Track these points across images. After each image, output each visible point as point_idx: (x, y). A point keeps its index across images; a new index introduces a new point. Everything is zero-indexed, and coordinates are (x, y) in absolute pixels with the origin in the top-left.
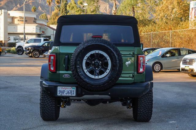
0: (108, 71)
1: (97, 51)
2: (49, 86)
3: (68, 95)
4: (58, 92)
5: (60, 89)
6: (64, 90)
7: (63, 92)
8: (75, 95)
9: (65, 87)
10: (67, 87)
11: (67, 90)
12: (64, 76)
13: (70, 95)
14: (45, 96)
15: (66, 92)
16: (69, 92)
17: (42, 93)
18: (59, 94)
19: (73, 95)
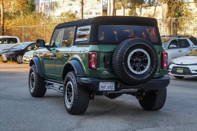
0: (148, 67)
1: (139, 50)
2: (92, 82)
3: (108, 90)
4: (100, 88)
5: (101, 84)
6: (105, 85)
7: (104, 87)
8: (114, 89)
9: (106, 83)
10: (108, 83)
11: (107, 85)
12: (104, 72)
13: (110, 90)
14: (81, 92)
15: (106, 87)
16: (109, 87)
17: (78, 89)
18: (101, 89)
19: (112, 90)
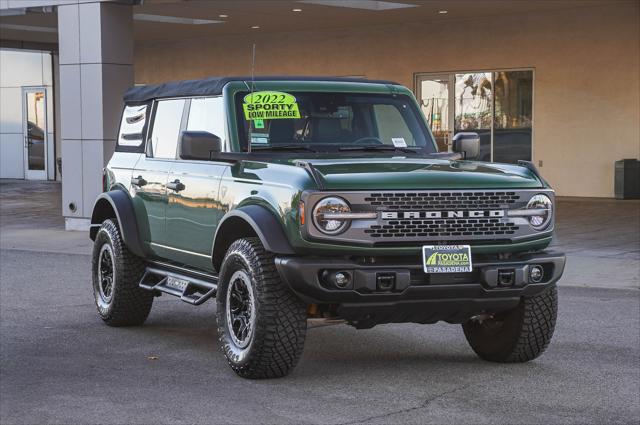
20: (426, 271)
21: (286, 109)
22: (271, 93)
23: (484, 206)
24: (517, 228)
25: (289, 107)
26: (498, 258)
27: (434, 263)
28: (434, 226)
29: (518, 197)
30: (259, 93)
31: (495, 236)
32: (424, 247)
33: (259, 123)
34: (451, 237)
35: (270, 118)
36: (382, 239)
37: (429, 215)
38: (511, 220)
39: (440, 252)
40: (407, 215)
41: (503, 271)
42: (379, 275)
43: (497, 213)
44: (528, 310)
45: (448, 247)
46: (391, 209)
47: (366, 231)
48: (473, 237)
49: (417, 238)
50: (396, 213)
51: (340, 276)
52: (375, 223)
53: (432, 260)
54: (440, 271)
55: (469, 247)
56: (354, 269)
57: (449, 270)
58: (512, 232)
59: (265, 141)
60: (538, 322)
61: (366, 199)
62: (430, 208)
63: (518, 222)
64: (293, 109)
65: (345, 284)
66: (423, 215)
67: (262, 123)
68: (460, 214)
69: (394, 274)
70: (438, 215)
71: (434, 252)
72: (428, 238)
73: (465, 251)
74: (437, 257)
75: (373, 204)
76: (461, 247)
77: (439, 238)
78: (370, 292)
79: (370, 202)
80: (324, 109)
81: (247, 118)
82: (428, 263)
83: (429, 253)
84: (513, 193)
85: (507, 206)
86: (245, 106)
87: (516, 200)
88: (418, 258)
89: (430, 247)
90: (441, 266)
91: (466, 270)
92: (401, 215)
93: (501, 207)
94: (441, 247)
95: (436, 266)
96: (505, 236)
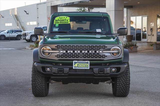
20: (74, 68)
21: (66, 21)
22: (63, 17)
23: (94, 49)
24: (106, 56)
25: (67, 20)
26: (102, 65)
27: (77, 66)
28: (77, 55)
29: (107, 47)
30: (60, 17)
31: (98, 59)
32: (74, 61)
33: (57, 25)
34: (83, 58)
35: (61, 23)
36: (60, 58)
37: (76, 52)
38: (104, 54)
39: (79, 63)
40: (69, 52)
41: (100, 69)
42: (58, 69)
43: (99, 52)
44: (118, 81)
45: (82, 62)
46: (63, 50)
47: (56, 56)
48: (90, 59)
49: (72, 58)
50: (65, 51)
51: (48, 69)
52: (58, 54)
53: (76, 65)
54: (78, 68)
55: (89, 62)
56: (51, 67)
57: (81, 68)
58: (105, 58)
59: (57, 30)
60: (122, 85)
61: (55, 47)
62: (76, 50)
63: (106, 54)
64: (68, 21)
65: (49, 71)
66: (74, 52)
67: (58, 25)
68: (86, 52)
69: (63, 69)
70: (79, 52)
71: (77, 63)
72: (75, 58)
73: (88, 63)
74: (78, 64)
75: (58, 48)
76: (86, 62)
77: (79, 58)
78: (56, 74)
79: (56, 48)
80: (78, 21)
81: (54, 24)
82: (75, 66)
83: (75, 63)
84: (105, 46)
85: (103, 50)
86: (55, 20)
87: (106, 48)
88: (72, 64)
89: (76, 61)
90: (79, 67)
91: (87, 68)
92: (67, 52)
93: (101, 50)
94: (79, 61)
95: (77, 67)
96: (102, 59)
